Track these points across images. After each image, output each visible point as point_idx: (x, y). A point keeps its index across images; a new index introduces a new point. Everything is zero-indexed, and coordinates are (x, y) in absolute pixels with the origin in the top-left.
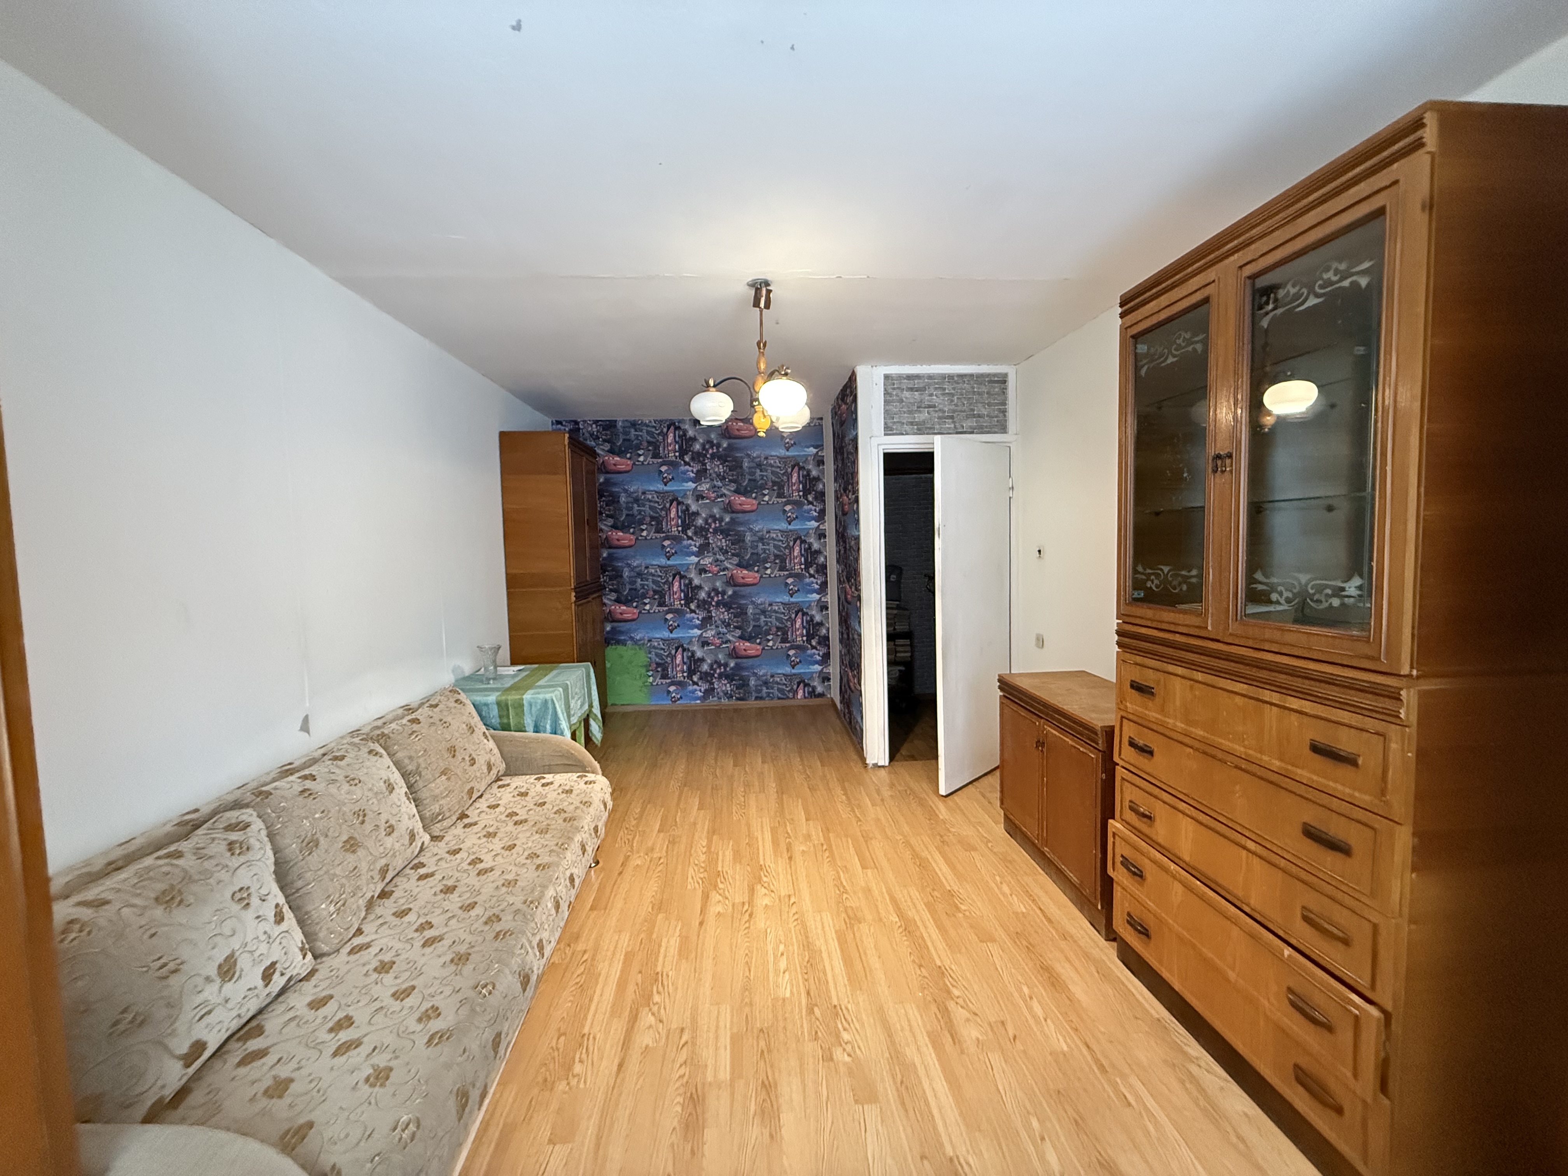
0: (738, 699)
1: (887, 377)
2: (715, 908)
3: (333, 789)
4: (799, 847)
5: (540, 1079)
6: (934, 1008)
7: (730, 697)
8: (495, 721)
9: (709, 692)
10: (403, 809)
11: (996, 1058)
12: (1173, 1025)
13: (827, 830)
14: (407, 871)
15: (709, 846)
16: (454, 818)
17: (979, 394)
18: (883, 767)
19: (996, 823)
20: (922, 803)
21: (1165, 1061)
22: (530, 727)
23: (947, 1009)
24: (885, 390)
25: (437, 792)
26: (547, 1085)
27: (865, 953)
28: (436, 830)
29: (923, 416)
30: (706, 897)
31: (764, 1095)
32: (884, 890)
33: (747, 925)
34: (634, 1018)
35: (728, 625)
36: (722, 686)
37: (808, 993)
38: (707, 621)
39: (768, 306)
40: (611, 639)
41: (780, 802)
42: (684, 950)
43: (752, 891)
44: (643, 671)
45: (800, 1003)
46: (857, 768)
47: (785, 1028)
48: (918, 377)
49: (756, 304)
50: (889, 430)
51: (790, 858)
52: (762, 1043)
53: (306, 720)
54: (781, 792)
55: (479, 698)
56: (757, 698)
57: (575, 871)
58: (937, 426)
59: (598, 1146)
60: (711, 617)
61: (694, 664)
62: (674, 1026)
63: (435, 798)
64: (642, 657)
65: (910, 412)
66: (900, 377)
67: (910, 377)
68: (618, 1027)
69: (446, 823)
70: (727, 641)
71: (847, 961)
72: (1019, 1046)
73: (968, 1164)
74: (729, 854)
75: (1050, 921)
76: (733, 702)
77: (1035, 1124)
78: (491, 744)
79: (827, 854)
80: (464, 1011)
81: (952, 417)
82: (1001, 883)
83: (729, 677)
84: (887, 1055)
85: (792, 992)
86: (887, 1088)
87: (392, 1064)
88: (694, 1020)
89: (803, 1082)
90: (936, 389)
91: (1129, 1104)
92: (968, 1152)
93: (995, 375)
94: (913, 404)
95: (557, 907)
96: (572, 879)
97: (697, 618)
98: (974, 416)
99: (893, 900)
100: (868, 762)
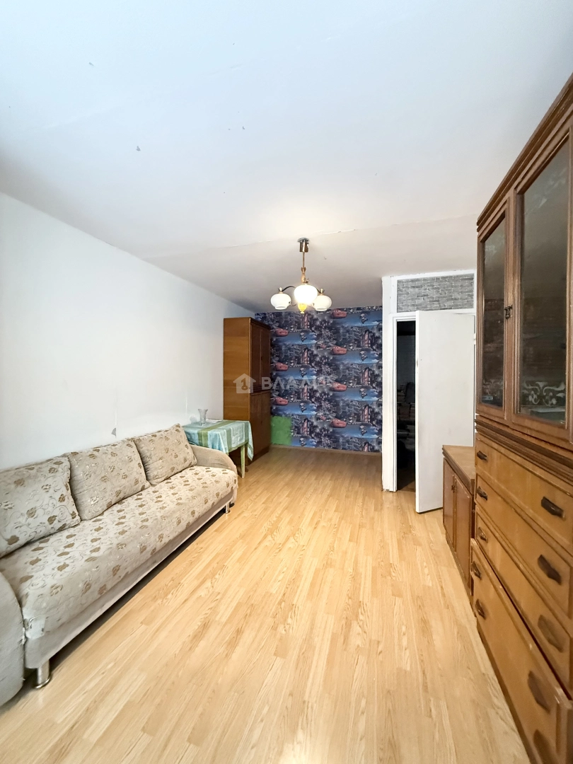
0: (333, 448)
1: (399, 282)
2: (266, 543)
3: (104, 456)
4: (322, 524)
6: (344, 622)
7: (330, 446)
8: (197, 442)
9: (320, 443)
10: (135, 470)
11: (362, 659)
13: (342, 518)
14: (135, 496)
15: (280, 514)
16: (163, 479)
17: (455, 287)
18: (392, 492)
20: (404, 514)
22: (210, 446)
23: (351, 624)
24: (398, 288)
25: (157, 466)
27: (325, 583)
29: (421, 300)
30: (265, 537)
31: (235, 635)
32: (354, 555)
33: (276, 554)
35: (329, 411)
36: (326, 441)
37: (284, 594)
38: (319, 407)
39: (306, 250)
40: (273, 414)
41: (327, 501)
42: (239, 560)
43: (288, 539)
44: (289, 429)
45: (277, 598)
46: (377, 491)
47: (263, 608)
48: (418, 280)
49: (301, 251)
50: (399, 309)
51: (315, 528)
52: (249, 611)
53: (115, 430)
54: (330, 496)
55: (191, 431)
56: (343, 449)
60: (321, 406)
61: (312, 428)
62: (217, 591)
64: (289, 423)
65: (412, 299)
66: (407, 281)
67: (413, 281)
68: (196, 583)
69: (159, 480)
70: (329, 418)
71: (313, 585)
72: (380, 657)
73: (312, 708)
74: (288, 519)
75: (444, 595)
76: (331, 449)
77: (363, 703)
78: (190, 450)
79: (335, 530)
80: (108, 552)
81: (438, 301)
83: (329, 436)
84: (304, 637)
85: (277, 592)
86: (293, 654)
87: (70, 564)
88: (226, 591)
89: (256, 635)
90: (428, 286)
92: (316, 701)
93: (465, 276)
94: (414, 295)
97: (315, 406)
98: (452, 299)
99: (356, 562)
100: (384, 488)
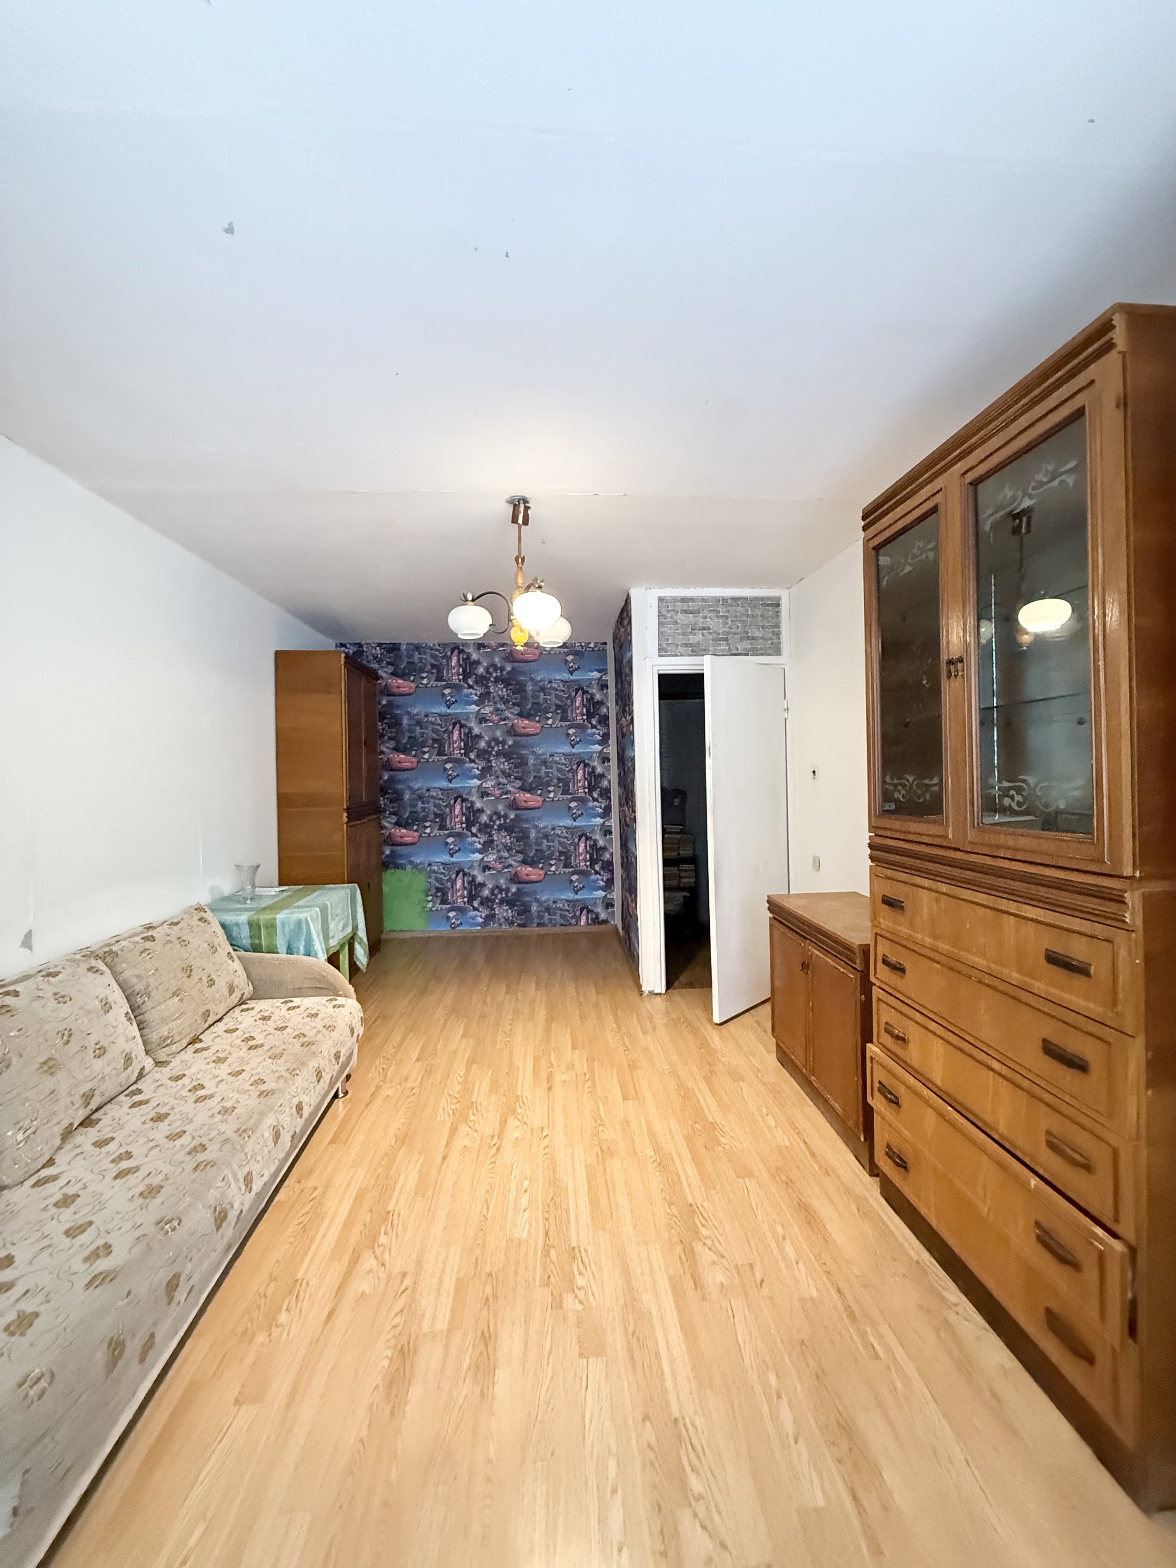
0: (519, 925)
1: (661, 600)
2: (461, 1141)
3: (36, 1005)
4: (559, 1078)
5: (240, 1330)
6: (679, 1249)
7: (511, 923)
8: (246, 942)
9: (490, 918)
10: (120, 1029)
11: (738, 1304)
12: (934, 1269)
13: (591, 1059)
14: (122, 1098)
15: (466, 1076)
16: (184, 1043)
17: (753, 616)
18: (660, 994)
19: (768, 1051)
20: (695, 1031)
21: (920, 1307)
22: (283, 947)
23: (692, 1249)
24: (659, 612)
25: (167, 1014)
26: (246, 1336)
27: (614, 1190)
28: (162, 1055)
29: (697, 638)
30: (454, 1130)
31: (481, 1348)
32: (643, 1122)
33: (493, 1159)
34: (355, 1261)
35: (509, 850)
36: (503, 912)
37: (547, 1234)
38: (488, 845)
39: (526, 522)
40: (387, 864)
41: (548, 1031)
42: (420, 1189)
43: (504, 1122)
44: (423, 897)
45: (536, 1245)
46: (632, 995)
47: (516, 1272)
48: (692, 600)
49: (514, 520)
50: (663, 651)
51: (550, 1089)
52: (489, 1290)
53: (29, 935)
54: (550, 1020)
55: (229, 918)
56: (539, 925)
57: (305, 1099)
58: (711, 648)
59: (289, 1404)
60: (492, 841)
61: (474, 889)
62: (397, 1270)
63: (164, 1021)
64: (420, 881)
65: (684, 634)
66: (675, 600)
67: (684, 600)
68: (336, 1271)
69: (174, 1048)
70: (510, 866)
71: (594, 1200)
72: (765, 1291)
73: (693, 1425)
74: (486, 1084)
75: (813, 1155)
76: (514, 928)
77: (772, 1378)
78: (237, 965)
79: (589, 1084)
80: (137, 1250)
81: (726, 640)
82: (767, 1115)
83: (510, 902)
84: (621, 1302)
85: (529, 1231)
86: (616, 1341)
87: (42, 1309)
88: (419, 1263)
89: (527, 1332)
90: (710, 611)
91: (877, 1357)
92: (696, 1412)
93: (769, 598)
94: (687, 626)
95: (277, 1136)
96: (299, 1108)
97: (478, 843)
98: (748, 638)
99: (652, 1134)
100: (643, 989)
